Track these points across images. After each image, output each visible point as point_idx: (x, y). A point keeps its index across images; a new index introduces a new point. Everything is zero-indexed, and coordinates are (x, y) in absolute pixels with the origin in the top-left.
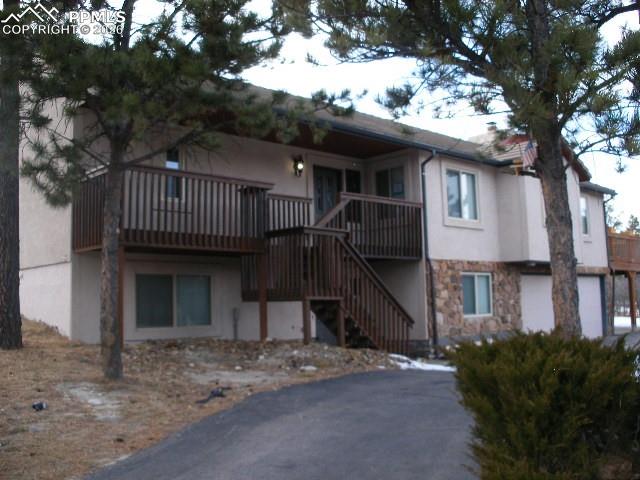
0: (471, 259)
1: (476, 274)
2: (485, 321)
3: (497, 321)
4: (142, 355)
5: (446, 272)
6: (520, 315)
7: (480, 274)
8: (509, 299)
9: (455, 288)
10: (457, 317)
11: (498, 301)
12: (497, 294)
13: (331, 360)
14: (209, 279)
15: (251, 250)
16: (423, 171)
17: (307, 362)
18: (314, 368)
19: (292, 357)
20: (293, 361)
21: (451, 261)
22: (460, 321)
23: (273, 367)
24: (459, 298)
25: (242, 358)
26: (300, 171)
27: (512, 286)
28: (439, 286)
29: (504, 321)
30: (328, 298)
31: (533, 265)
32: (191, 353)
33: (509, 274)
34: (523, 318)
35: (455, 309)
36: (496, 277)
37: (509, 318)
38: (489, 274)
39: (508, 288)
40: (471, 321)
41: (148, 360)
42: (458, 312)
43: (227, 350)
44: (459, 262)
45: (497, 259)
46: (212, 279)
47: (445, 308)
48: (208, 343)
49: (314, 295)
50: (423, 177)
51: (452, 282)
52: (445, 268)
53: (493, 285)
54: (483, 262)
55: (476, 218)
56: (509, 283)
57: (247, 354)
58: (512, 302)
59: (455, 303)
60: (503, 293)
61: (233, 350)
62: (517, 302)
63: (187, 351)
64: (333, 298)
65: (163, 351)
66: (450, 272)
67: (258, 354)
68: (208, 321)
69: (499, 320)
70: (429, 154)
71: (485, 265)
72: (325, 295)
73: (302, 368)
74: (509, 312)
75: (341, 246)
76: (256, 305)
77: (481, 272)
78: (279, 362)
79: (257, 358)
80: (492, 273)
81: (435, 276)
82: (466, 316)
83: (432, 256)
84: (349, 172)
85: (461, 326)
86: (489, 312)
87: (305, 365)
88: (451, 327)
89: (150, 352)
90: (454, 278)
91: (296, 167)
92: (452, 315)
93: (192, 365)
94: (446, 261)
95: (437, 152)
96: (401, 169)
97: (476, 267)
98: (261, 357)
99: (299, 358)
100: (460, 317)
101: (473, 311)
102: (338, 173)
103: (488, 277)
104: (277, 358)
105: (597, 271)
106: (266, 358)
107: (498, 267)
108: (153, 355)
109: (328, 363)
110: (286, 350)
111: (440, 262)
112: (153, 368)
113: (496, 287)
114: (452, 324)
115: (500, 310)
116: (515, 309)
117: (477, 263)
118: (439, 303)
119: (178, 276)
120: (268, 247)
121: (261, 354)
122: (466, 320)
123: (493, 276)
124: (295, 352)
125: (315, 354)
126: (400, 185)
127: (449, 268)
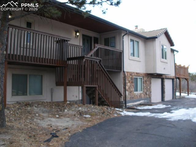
0: (137, 72)
1: (138, 77)
2: (141, 94)
3: (144, 94)
4: (15, 111)
5: (129, 76)
6: (151, 92)
7: (139, 77)
8: (148, 86)
9: (132, 82)
10: (132, 92)
11: (145, 87)
12: (144, 85)
13: (96, 112)
14: (42, 76)
15: (61, 65)
16: (123, 39)
17: (86, 113)
18: (90, 116)
19: (79, 111)
20: (80, 113)
21: (131, 72)
22: (133, 94)
23: (72, 115)
24: (133, 86)
25: (57, 110)
26: (78, 36)
27: (149, 82)
28: (127, 81)
29: (146, 94)
30: (92, 86)
31: (156, 74)
32: (36, 109)
33: (148, 78)
34: (152, 93)
35: (132, 90)
36: (144, 78)
37: (148, 93)
38: (142, 77)
39: (148, 82)
40: (136, 94)
41: (17, 113)
42: (133, 91)
43: (51, 107)
44: (133, 73)
45: (145, 72)
46: (43, 76)
47: (128, 89)
48: (42, 104)
49: (87, 85)
50: (123, 41)
51: (131, 80)
52: (129, 75)
53: (143, 81)
54: (141, 73)
55: (139, 57)
56: (148, 81)
57: (59, 109)
58: (149, 88)
59: (132, 88)
60: (147, 84)
61: (54, 107)
62: (150, 88)
63: (34, 108)
64: (94, 86)
65: (23, 107)
66: (131, 76)
67: (64, 109)
68: (41, 93)
69: (145, 94)
70: (126, 33)
71: (141, 74)
72: (91, 85)
73: (84, 116)
74: (148, 91)
75: (98, 65)
76: (62, 88)
77: (140, 76)
78: (74, 113)
79: (64, 111)
80: (143, 77)
81: (126, 78)
82: (135, 92)
83: (125, 70)
84: (94, 38)
85: (133, 96)
86: (142, 91)
87: (85, 115)
88: (130, 96)
89: (18, 109)
90: (132, 78)
91: (76, 34)
92: (131, 92)
93: (37, 115)
94: (129, 72)
95: (129, 32)
96: (114, 37)
97: (139, 75)
98: (66, 110)
99: (82, 111)
100: (133, 92)
101: (137, 91)
102: (91, 38)
103: (141, 78)
104: (73, 111)
105: (172, 78)
106: (68, 111)
107: (145, 75)
108: (20, 111)
109: (95, 114)
110: (76, 107)
111: (128, 72)
112: (20, 118)
113: (144, 82)
114: (131, 95)
115: (145, 90)
116: (149, 90)
117: (139, 73)
118: (127, 88)
119: (30, 75)
120: (68, 64)
121: (66, 109)
122: (135, 94)
123: (143, 78)
124: (80, 109)
125: (89, 109)
126: (114, 44)
127: (130, 75)
